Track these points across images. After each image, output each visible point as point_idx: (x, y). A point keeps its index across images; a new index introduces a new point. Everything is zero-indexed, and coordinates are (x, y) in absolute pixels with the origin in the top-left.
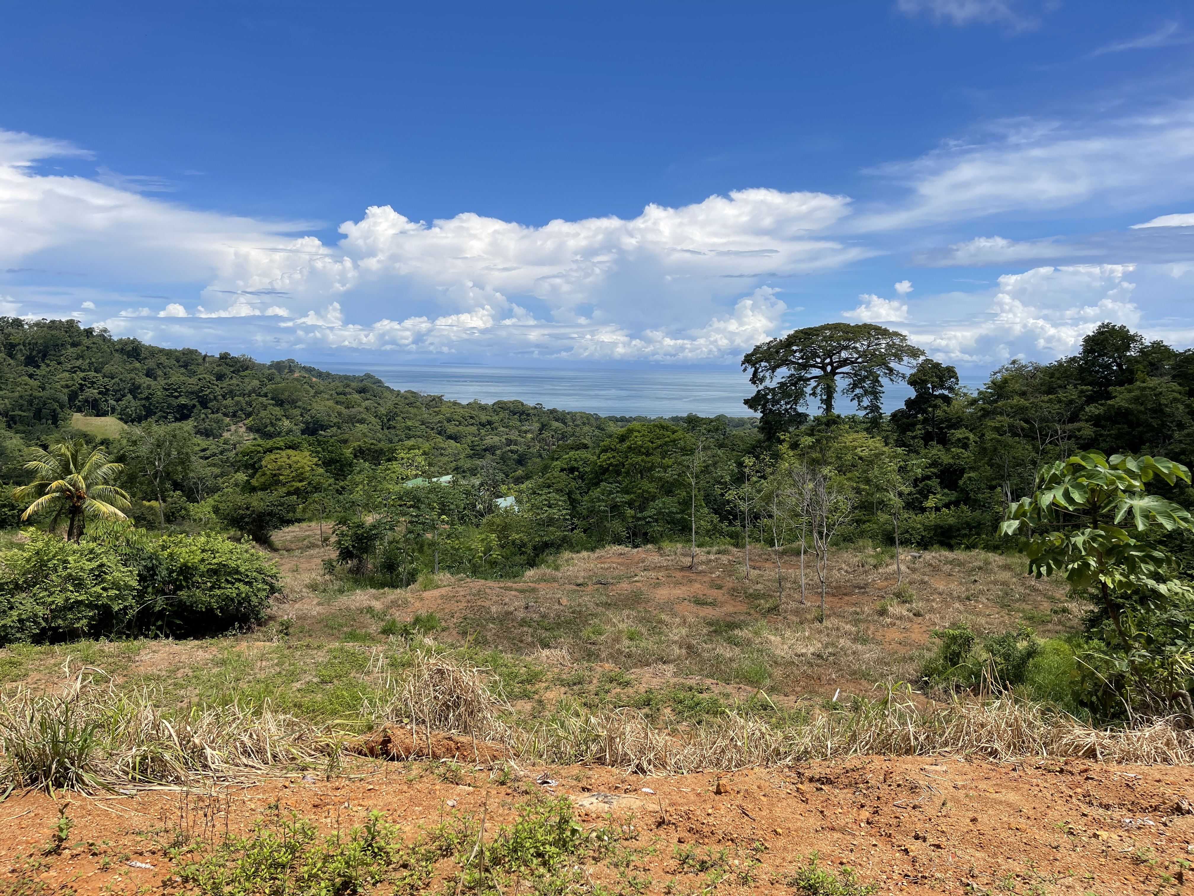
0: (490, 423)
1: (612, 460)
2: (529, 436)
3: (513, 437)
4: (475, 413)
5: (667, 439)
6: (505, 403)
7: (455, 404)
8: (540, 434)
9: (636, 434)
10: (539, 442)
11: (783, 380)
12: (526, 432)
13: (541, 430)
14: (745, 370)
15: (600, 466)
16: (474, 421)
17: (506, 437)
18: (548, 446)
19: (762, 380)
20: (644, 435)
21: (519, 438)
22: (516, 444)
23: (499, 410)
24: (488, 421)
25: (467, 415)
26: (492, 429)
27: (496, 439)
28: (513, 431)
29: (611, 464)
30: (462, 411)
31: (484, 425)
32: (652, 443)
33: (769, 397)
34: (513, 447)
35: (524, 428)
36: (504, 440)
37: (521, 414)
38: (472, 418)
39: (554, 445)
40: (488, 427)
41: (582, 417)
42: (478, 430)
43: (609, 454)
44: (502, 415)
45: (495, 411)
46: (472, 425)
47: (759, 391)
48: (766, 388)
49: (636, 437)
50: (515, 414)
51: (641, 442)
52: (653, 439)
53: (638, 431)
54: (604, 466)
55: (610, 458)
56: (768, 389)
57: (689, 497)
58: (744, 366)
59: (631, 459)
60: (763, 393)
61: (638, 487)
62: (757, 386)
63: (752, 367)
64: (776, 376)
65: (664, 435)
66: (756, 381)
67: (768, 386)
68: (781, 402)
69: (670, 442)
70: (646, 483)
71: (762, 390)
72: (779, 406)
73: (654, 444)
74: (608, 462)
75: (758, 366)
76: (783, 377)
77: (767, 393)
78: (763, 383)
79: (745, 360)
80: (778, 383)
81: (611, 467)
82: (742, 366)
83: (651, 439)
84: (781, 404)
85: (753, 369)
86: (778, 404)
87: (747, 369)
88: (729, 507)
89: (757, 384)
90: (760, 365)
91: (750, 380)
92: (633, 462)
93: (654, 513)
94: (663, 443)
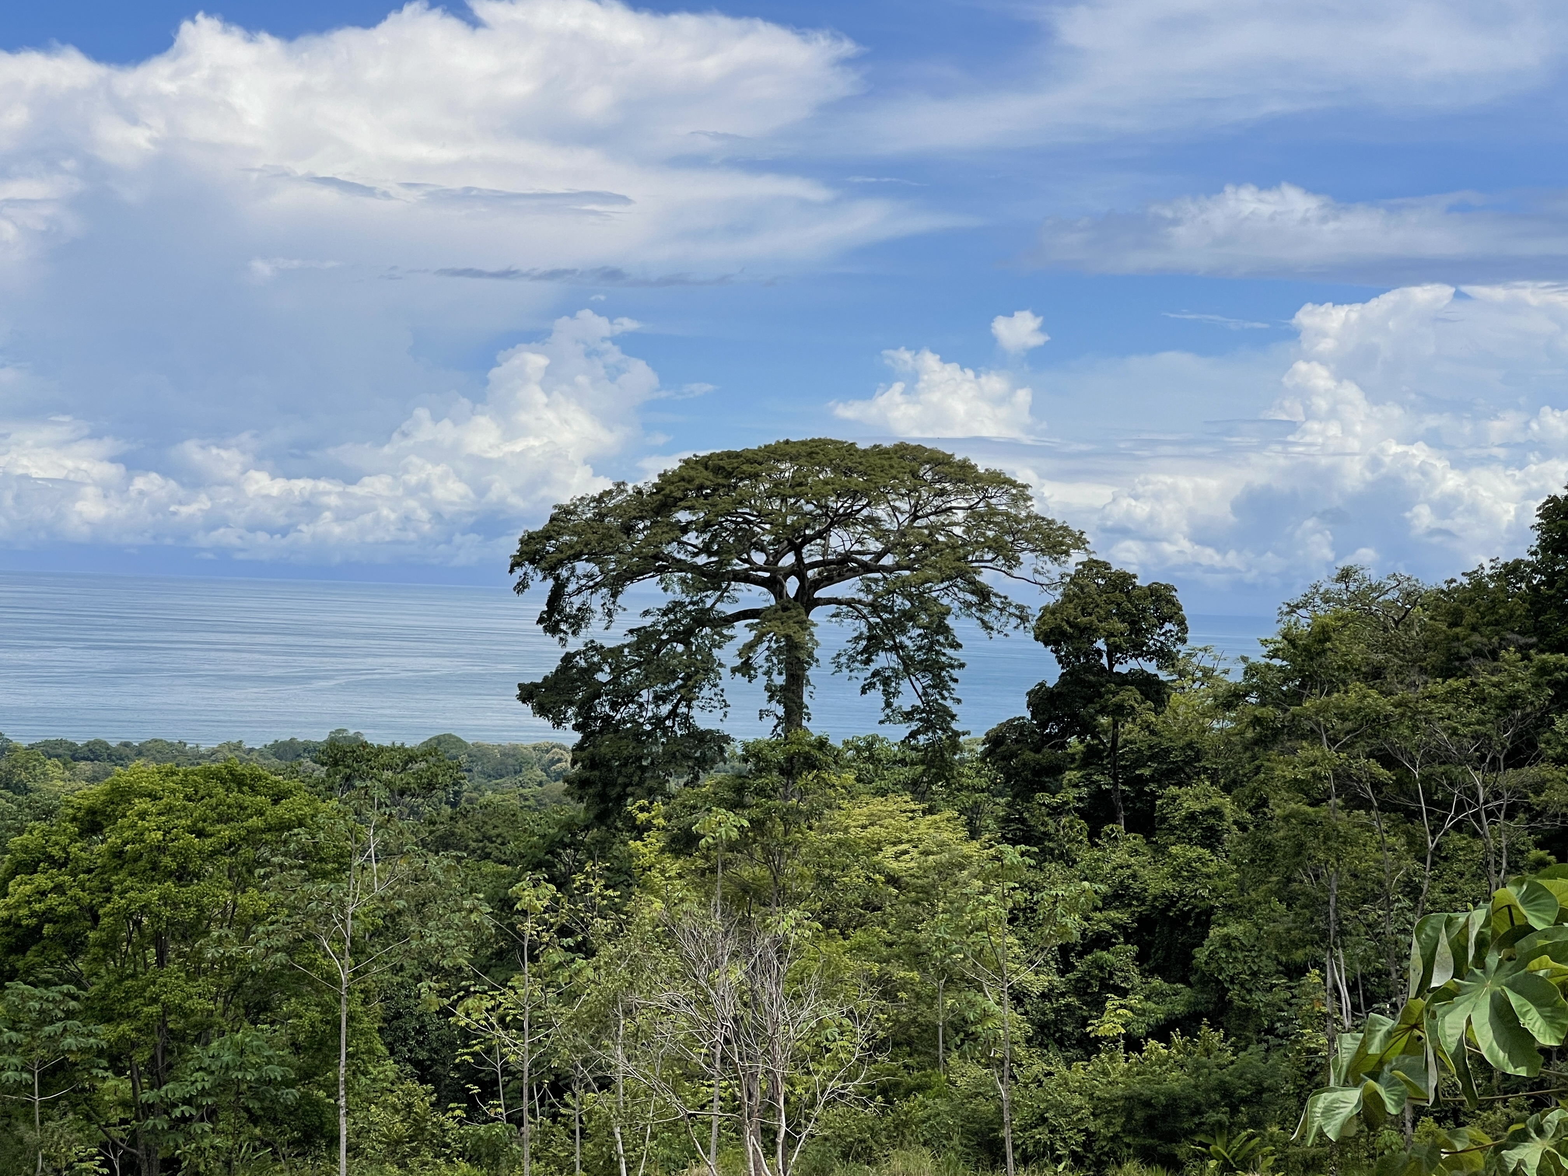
1: (53, 899)
5: (255, 822)
9: (141, 804)
11: (648, 621)
14: (522, 586)
15: (6, 922)
19: (578, 621)
20: (170, 809)
29: (47, 916)
32: (201, 834)
33: (603, 677)
43: (41, 880)
47: (568, 658)
48: (593, 647)
49: (142, 815)
51: (159, 835)
52: (205, 821)
53: (149, 795)
54: (24, 922)
55: (44, 894)
56: (599, 649)
57: (328, 1023)
58: (519, 572)
59: (122, 894)
60: (583, 663)
61: (147, 994)
62: (561, 639)
63: (545, 578)
64: (625, 610)
65: (246, 808)
66: (557, 623)
67: (598, 642)
68: (640, 696)
69: (263, 832)
70: (177, 978)
71: (578, 653)
72: (633, 707)
73: (208, 841)
74: (37, 907)
75: (564, 573)
76: (646, 613)
77: (594, 663)
78: (583, 632)
79: (522, 552)
80: (631, 631)
81: (46, 926)
82: (511, 571)
83: (195, 824)
84: (641, 700)
85: (550, 582)
86: (633, 702)
87: (530, 582)
88: (467, 1054)
89: (562, 635)
90: (573, 569)
91: (540, 621)
92: (129, 905)
93: (203, 1088)
94: (239, 834)
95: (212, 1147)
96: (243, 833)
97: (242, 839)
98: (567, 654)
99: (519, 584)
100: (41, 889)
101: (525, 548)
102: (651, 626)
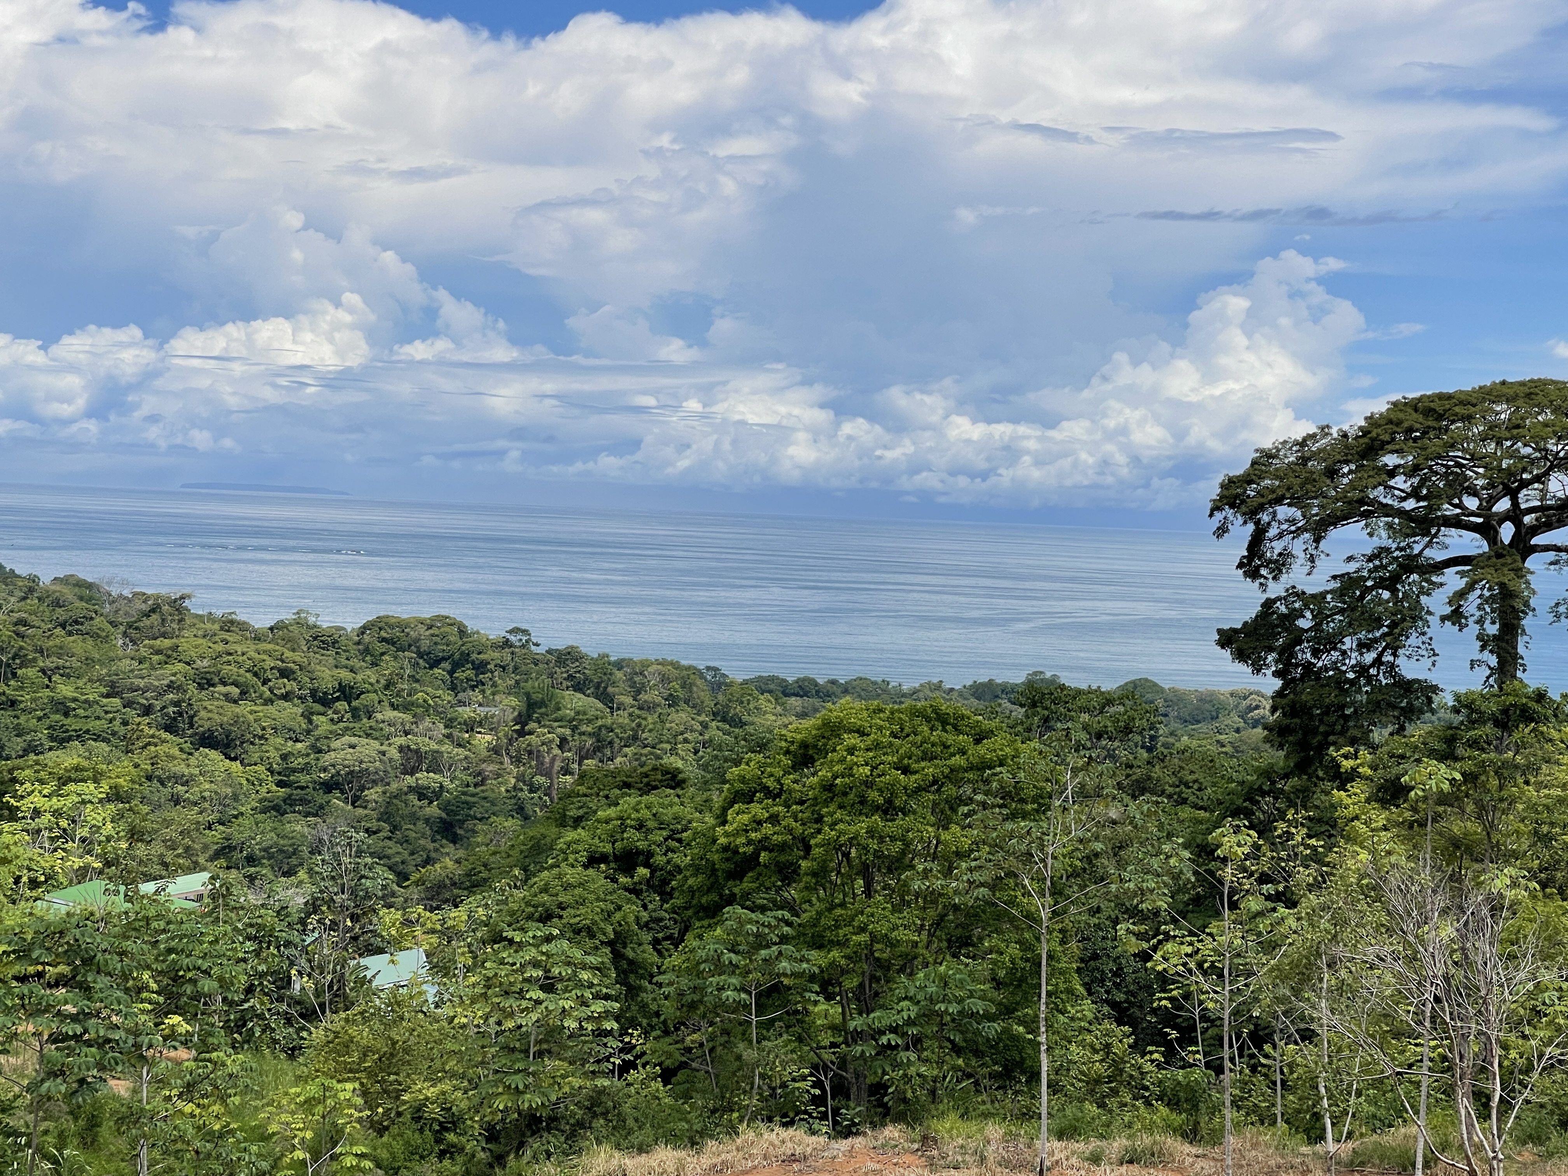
0: (346, 692)
1: (768, 829)
2: (483, 740)
3: (427, 745)
4: (297, 656)
5: (958, 760)
6: (403, 625)
7: (229, 624)
8: (522, 733)
9: (851, 740)
10: (517, 760)
11: (1352, 567)
12: (470, 726)
13: (523, 720)
14: (1222, 531)
15: (725, 848)
16: (291, 686)
17: (401, 740)
18: (548, 774)
19: (1279, 566)
20: (877, 746)
21: (446, 747)
22: (435, 769)
23: (380, 647)
24: (342, 688)
25: (270, 663)
26: (355, 714)
27: (368, 748)
28: (427, 722)
29: (763, 844)
30: (251, 649)
31: (325, 701)
32: (906, 771)
33: (1305, 623)
34: (424, 778)
35: (466, 712)
36: (394, 753)
37: (456, 666)
38: (285, 673)
39: (566, 771)
40: (342, 705)
41: (665, 679)
42: (308, 716)
43: (757, 810)
44: (389, 666)
45: (367, 651)
46: (286, 697)
47: (1268, 604)
48: (1294, 593)
49: (851, 751)
50: (435, 663)
51: (867, 770)
52: (910, 758)
53: (858, 731)
54: (741, 850)
55: (759, 823)
56: (1301, 595)
57: (1027, 960)
58: (1219, 516)
59: (832, 826)
60: (1283, 609)
61: (856, 924)
62: (1261, 584)
63: (1245, 523)
64: (1328, 555)
65: (948, 747)
66: (1258, 568)
67: (1300, 588)
68: (1343, 643)
69: (966, 771)
70: (883, 909)
71: (1279, 599)
72: (1335, 654)
73: (913, 778)
74: (753, 835)
75: (1265, 518)
76: (1350, 559)
77: (1295, 609)
78: (1284, 577)
79: (1222, 497)
80: (1334, 577)
81: (763, 855)
82: (1211, 515)
83: (901, 760)
84: (1344, 648)
85: (1251, 527)
86: (1335, 649)
87: (1230, 527)
88: (1165, 998)
89: (1262, 580)
90: (1274, 514)
91: (1240, 566)
92: (839, 837)
93: (909, 1017)
94: (943, 772)
95: (919, 1075)
96: (947, 771)
97: (945, 777)
98: (1268, 599)
99: (1218, 529)
100: (758, 818)
101: (1226, 493)
102: (1355, 572)
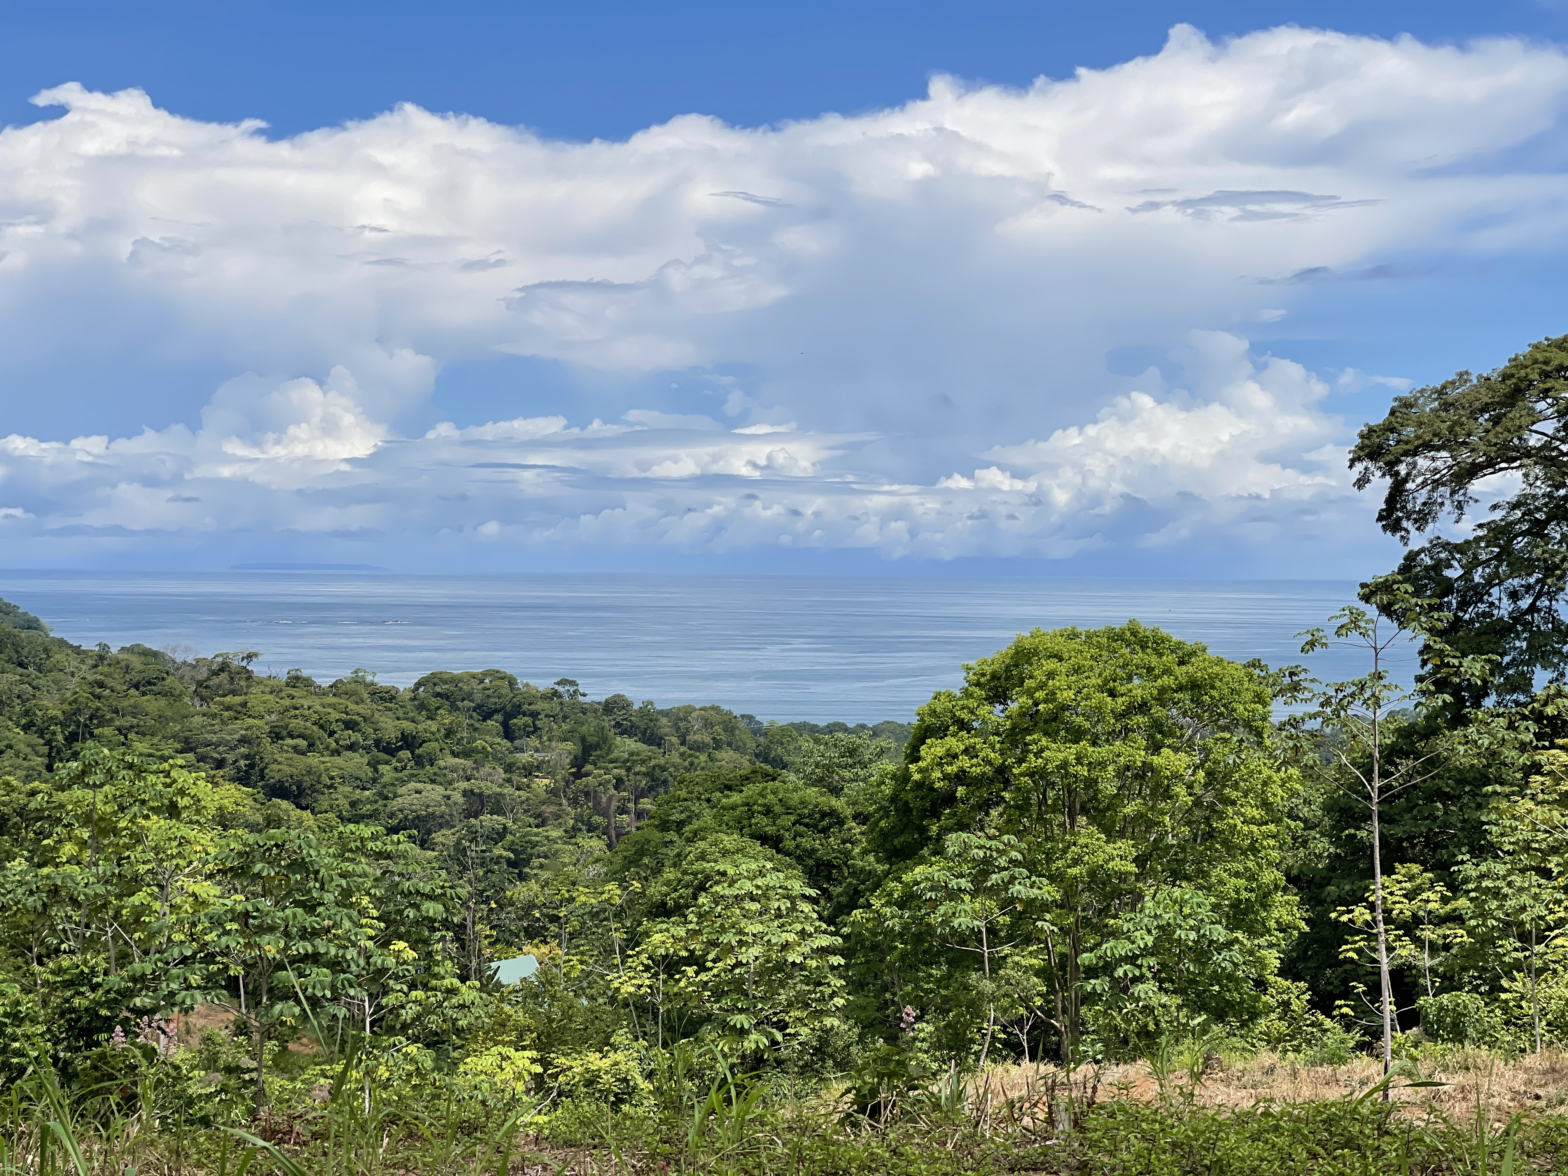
0: (409, 742)
1: (964, 762)
2: (542, 783)
3: (489, 788)
4: (360, 708)
6: (455, 680)
7: (295, 681)
8: (578, 775)
10: (574, 802)
11: (1498, 515)
12: (529, 771)
13: (579, 762)
14: (1362, 482)
15: (919, 785)
16: (356, 737)
17: (464, 785)
18: (605, 814)
19: (1422, 518)
20: (1077, 670)
21: (508, 790)
22: (500, 812)
23: (434, 702)
24: (404, 737)
25: (335, 715)
26: (419, 762)
27: (434, 793)
28: (486, 769)
29: (961, 777)
30: (316, 703)
31: (390, 750)
32: (1112, 694)
33: (1454, 573)
34: (489, 821)
35: (524, 758)
36: (457, 797)
37: (508, 716)
38: (350, 725)
39: (623, 811)
40: (405, 754)
41: (708, 724)
42: (374, 765)
43: (952, 743)
44: (446, 718)
45: (422, 707)
46: (352, 747)
47: (1411, 557)
48: (1438, 544)
49: (1051, 675)
50: (487, 716)
51: (1071, 694)
52: (1114, 681)
53: (1055, 656)
54: (937, 785)
55: (955, 756)
56: (1446, 546)
58: (1359, 467)
59: (1038, 754)
60: (1428, 561)
61: (1069, 856)
62: (1402, 537)
63: (1384, 475)
64: (1476, 501)
65: (1153, 669)
66: (1399, 519)
67: (1445, 538)
68: (1490, 595)
69: (1176, 692)
70: (1098, 839)
71: (1422, 550)
72: (1482, 607)
73: (1120, 700)
74: (949, 769)
75: (1403, 469)
76: (1495, 507)
77: (1441, 560)
78: (1430, 526)
79: (1361, 448)
80: (1480, 526)
81: (959, 788)
82: (1351, 467)
83: (1106, 682)
84: (1490, 599)
85: (1388, 481)
86: (1482, 602)
87: (1371, 478)
88: (1351, 949)
89: (1403, 533)
90: (1414, 465)
91: (1380, 518)
92: (1046, 764)
93: (1146, 945)
94: (1151, 694)
95: (1160, 1005)
96: (1155, 692)
97: (1154, 699)
98: (1411, 552)
99: (1359, 480)
100: (952, 752)
101: (1366, 442)
102: (1502, 520)
